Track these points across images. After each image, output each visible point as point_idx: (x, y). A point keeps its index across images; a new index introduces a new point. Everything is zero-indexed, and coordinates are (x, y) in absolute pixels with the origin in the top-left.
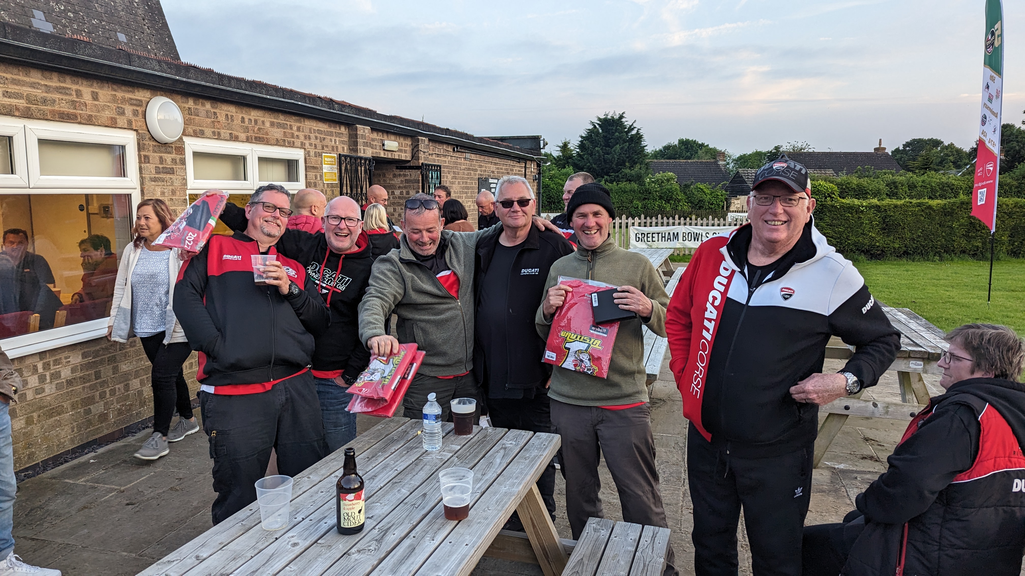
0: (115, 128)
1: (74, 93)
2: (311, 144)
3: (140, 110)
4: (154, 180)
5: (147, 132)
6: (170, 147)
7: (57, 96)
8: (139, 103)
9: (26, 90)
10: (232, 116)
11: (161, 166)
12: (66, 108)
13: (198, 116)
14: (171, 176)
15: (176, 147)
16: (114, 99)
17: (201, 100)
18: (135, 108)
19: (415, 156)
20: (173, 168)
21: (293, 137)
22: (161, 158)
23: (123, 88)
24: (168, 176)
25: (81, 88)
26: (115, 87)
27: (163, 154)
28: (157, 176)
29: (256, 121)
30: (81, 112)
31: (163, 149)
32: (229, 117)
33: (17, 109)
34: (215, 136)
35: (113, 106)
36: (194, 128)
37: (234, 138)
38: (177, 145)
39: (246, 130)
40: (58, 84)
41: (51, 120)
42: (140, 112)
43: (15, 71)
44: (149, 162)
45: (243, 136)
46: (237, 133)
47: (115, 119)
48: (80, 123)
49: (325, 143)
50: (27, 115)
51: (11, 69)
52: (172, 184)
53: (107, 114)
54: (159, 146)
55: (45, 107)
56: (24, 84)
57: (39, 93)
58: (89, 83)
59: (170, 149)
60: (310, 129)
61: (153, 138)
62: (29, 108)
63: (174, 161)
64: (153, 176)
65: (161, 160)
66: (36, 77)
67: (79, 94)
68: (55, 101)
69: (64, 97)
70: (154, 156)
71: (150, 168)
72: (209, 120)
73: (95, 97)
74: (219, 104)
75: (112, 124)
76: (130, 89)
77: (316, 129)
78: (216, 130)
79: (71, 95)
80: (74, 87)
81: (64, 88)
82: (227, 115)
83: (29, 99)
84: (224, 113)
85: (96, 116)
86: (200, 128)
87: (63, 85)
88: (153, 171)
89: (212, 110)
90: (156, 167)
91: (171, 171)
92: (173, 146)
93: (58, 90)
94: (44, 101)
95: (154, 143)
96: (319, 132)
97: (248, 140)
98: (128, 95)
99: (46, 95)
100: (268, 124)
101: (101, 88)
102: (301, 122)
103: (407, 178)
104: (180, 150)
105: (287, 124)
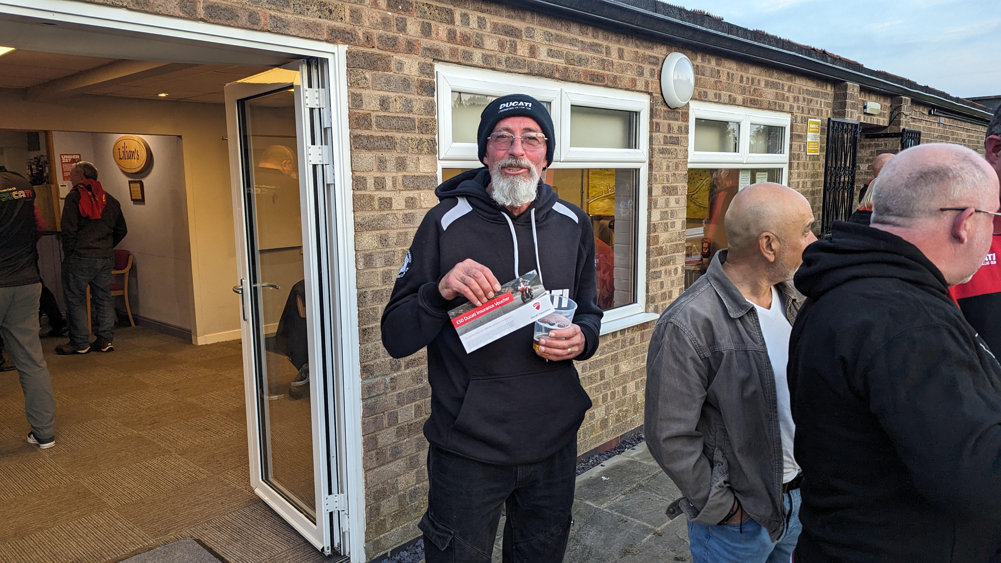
0: (633, 91)
1: (604, 50)
2: (798, 108)
3: (656, 68)
4: (662, 151)
5: (660, 96)
6: (677, 112)
7: (589, 54)
8: (657, 61)
9: (565, 48)
10: (733, 75)
11: (668, 135)
12: (595, 68)
13: (704, 75)
14: (676, 147)
15: (682, 112)
16: (637, 57)
17: (707, 56)
18: (653, 67)
19: (894, 120)
20: (678, 138)
21: (783, 100)
22: (669, 125)
23: (645, 44)
24: (674, 147)
25: (610, 45)
26: (638, 42)
27: (671, 122)
28: (664, 147)
29: (753, 80)
30: (608, 72)
31: (672, 115)
32: (730, 75)
33: (558, 71)
34: (716, 98)
35: (634, 64)
36: (701, 90)
37: (732, 102)
38: (684, 111)
39: (744, 91)
40: (592, 41)
41: (584, 83)
42: (657, 72)
43: (560, 25)
44: (659, 131)
45: (740, 98)
46: (735, 95)
47: (635, 81)
48: (606, 86)
49: (812, 106)
50: (565, 78)
51: (555, 24)
52: (676, 157)
53: (629, 75)
54: (669, 112)
55: (580, 68)
56: (566, 41)
57: (575, 51)
58: (617, 38)
59: (677, 115)
60: (800, 89)
61: (665, 102)
62: (567, 69)
63: (680, 129)
64: (661, 147)
65: (670, 128)
66: (575, 32)
67: (608, 51)
68: (588, 60)
69: (596, 56)
70: (664, 123)
71: (659, 136)
72: (713, 80)
73: (621, 54)
74: (723, 61)
75: (632, 86)
76: (650, 45)
77: (805, 88)
78: (718, 92)
79: (601, 52)
80: (605, 43)
81: (597, 45)
82: (728, 73)
83: (567, 59)
84: (726, 71)
85: (620, 77)
86: (705, 90)
87: (596, 41)
88: (662, 141)
89: (716, 68)
90: (665, 136)
91: (677, 141)
92: (680, 111)
93: (592, 47)
94: (580, 61)
95: (666, 108)
96: (808, 92)
97: (744, 104)
98: (648, 52)
99: (581, 53)
100: (763, 84)
101: (626, 44)
102: (792, 81)
104: (685, 116)
105: (779, 83)
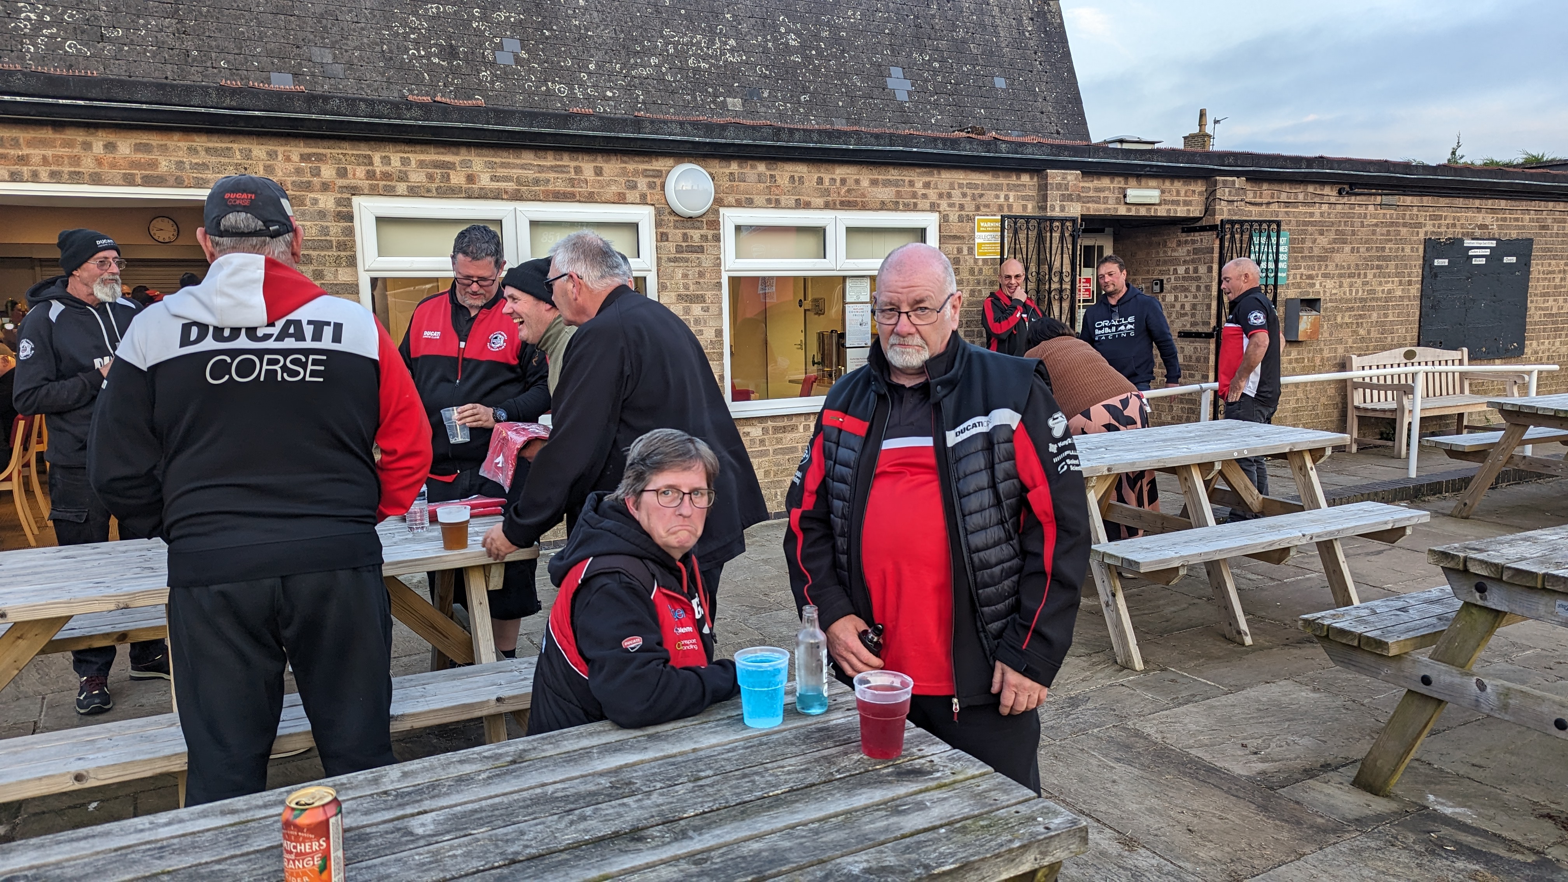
0: (624, 203)
1: (572, 170)
2: (951, 205)
3: (658, 181)
4: (676, 260)
5: (667, 207)
6: (698, 221)
7: (551, 175)
8: (659, 174)
9: (515, 172)
10: (801, 178)
11: (684, 244)
12: (561, 186)
13: (745, 181)
14: (699, 256)
15: (707, 221)
16: (624, 172)
17: (750, 162)
18: (651, 179)
19: (1209, 210)
20: (702, 246)
21: (914, 197)
22: (685, 234)
23: (637, 159)
24: (695, 255)
25: (581, 164)
26: (625, 158)
27: (688, 231)
28: (678, 256)
29: (843, 181)
30: (580, 190)
31: (689, 224)
32: (796, 179)
33: (506, 192)
34: (771, 204)
35: (622, 180)
36: (738, 197)
37: (802, 205)
38: (709, 219)
39: (825, 193)
40: (553, 163)
41: (546, 201)
42: (658, 183)
43: (505, 154)
44: (667, 240)
45: (820, 201)
46: (807, 199)
47: (624, 194)
48: (579, 201)
49: (983, 201)
50: (517, 197)
51: (500, 153)
52: (699, 265)
53: (614, 189)
54: (682, 221)
55: (538, 188)
56: (515, 166)
57: (530, 174)
58: (591, 158)
59: (698, 223)
60: (952, 184)
62: (519, 190)
63: (704, 238)
64: (675, 256)
65: (685, 237)
66: (528, 158)
67: (578, 170)
68: (549, 181)
69: (560, 176)
70: (675, 234)
71: (671, 246)
72: (762, 186)
73: (599, 172)
74: (780, 165)
75: (621, 199)
76: (646, 159)
77: (966, 182)
78: (773, 197)
79: (569, 172)
80: (573, 164)
81: (560, 166)
82: (792, 177)
83: (519, 182)
84: (787, 175)
85: (599, 193)
86: (748, 196)
87: (558, 163)
88: (673, 250)
89: (768, 173)
90: (677, 245)
91: (701, 250)
92: (703, 219)
93: (552, 168)
94: (537, 182)
95: (676, 218)
96: (970, 186)
97: (827, 206)
98: (642, 167)
99: (538, 175)
100: (865, 183)
101: (606, 162)
102: (932, 176)
103: (1196, 246)
104: (715, 224)
105: (904, 181)
